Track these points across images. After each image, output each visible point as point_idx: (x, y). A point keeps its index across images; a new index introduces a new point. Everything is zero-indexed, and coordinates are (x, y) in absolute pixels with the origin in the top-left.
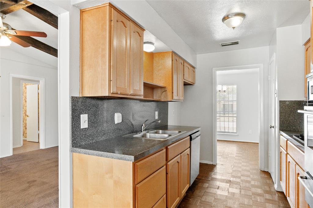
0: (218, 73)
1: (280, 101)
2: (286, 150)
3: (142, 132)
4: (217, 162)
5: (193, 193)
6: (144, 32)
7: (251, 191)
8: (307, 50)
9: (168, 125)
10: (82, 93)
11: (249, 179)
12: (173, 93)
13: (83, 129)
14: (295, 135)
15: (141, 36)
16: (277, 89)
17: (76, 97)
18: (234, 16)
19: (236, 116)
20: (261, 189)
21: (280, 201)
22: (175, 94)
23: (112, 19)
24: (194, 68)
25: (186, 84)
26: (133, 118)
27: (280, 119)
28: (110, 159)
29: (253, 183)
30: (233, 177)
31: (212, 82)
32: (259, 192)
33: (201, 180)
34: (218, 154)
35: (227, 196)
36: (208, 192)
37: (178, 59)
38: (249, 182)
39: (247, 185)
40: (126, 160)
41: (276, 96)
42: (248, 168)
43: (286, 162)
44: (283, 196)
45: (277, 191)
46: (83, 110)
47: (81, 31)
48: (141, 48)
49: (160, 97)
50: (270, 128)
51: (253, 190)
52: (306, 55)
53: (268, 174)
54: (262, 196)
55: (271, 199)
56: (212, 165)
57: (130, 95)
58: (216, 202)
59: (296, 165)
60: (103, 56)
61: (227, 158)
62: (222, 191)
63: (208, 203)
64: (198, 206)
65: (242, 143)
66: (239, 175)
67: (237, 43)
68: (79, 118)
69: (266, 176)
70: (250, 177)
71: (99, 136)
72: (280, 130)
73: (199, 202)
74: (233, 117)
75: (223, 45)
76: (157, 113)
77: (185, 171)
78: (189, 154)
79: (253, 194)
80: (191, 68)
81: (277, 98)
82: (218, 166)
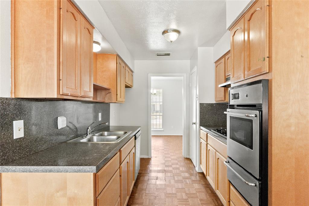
0: (153, 78)
1: (200, 103)
2: (206, 141)
3: (88, 136)
4: (152, 155)
5: (136, 188)
6: (94, 30)
7: (181, 176)
8: (217, 67)
9: (110, 125)
10: (15, 93)
11: (178, 166)
12: (117, 95)
13: (18, 139)
14: (213, 129)
15: (90, 33)
16: (198, 94)
17: (7, 99)
18: (172, 31)
19: (162, 115)
20: (188, 173)
21: (202, 180)
22: (119, 96)
23: (61, 7)
24: (132, 72)
25: (127, 87)
26: (77, 122)
27: (200, 117)
28: (63, 173)
29: (181, 169)
30: (166, 166)
31: (148, 86)
32: (187, 176)
33: (142, 174)
34: (152, 148)
35: (165, 184)
36: (149, 184)
37: (121, 62)
38: (178, 169)
39: (178, 171)
40: (86, 172)
41: (197, 99)
42: (175, 157)
43: (207, 150)
44: (203, 175)
45: (198, 173)
46: (16, 115)
47: (13, 12)
48: (91, 47)
49: (104, 98)
50: (193, 124)
51: (183, 174)
52: (216, 70)
53: (189, 160)
54: (189, 179)
55: (196, 179)
56: (148, 158)
57: (81, 97)
58: (158, 191)
59: (216, 152)
60: (49, 50)
61: (158, 151)
62: (160, 181)
63: (152, 195)
64: (144, 199)
65: (167, 137)
66: (170, 164)
67: (169, 55)
68: (12, 125)
69: (189, 162)
70: (178, 164)
71: (38, 145)
72: (200, 126)
73: (144, 196)
74: (160, 115)
75: (158, 54)
76: (100, 114)
77: (131, 168)
78: (134, 152)
79: (183, 178)
80: (131, 72)
81: (198, 101)
82: (152, 159)
